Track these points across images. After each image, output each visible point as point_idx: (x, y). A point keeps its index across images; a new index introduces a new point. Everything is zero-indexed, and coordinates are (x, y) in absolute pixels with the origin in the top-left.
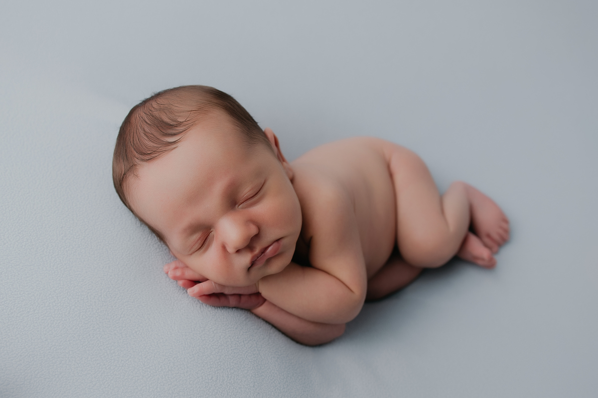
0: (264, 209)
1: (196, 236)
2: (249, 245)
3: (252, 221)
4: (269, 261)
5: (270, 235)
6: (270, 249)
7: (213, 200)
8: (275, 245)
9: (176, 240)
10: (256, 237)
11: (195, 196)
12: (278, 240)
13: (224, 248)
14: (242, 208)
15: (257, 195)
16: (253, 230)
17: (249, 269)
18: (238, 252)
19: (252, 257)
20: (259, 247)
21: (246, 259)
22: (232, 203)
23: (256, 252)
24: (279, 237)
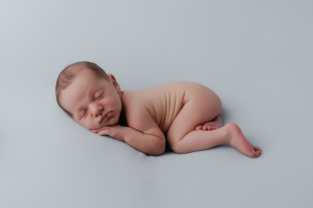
0: (104, 101)
1: (82, 112)
2: (100, 112)
3: (101, 105)
4: (109, 119)
5: (108, 109)
6: (109, 114)
7: (87, 98)
8: (111, 113)
9: (76, 115)
10: (103, 110)
11: (80, 97)
12: (112, 111)
13: (92, 115)
14: (97, 101)
15: (101, 97)
16: (101, 108)
17: (101, 122)
18: (97, 116)
19: (102, 117)
20: (104, 114)
21: (99, 118)
22: (93, 99)
23: (103, 116)
24: (111, 111)
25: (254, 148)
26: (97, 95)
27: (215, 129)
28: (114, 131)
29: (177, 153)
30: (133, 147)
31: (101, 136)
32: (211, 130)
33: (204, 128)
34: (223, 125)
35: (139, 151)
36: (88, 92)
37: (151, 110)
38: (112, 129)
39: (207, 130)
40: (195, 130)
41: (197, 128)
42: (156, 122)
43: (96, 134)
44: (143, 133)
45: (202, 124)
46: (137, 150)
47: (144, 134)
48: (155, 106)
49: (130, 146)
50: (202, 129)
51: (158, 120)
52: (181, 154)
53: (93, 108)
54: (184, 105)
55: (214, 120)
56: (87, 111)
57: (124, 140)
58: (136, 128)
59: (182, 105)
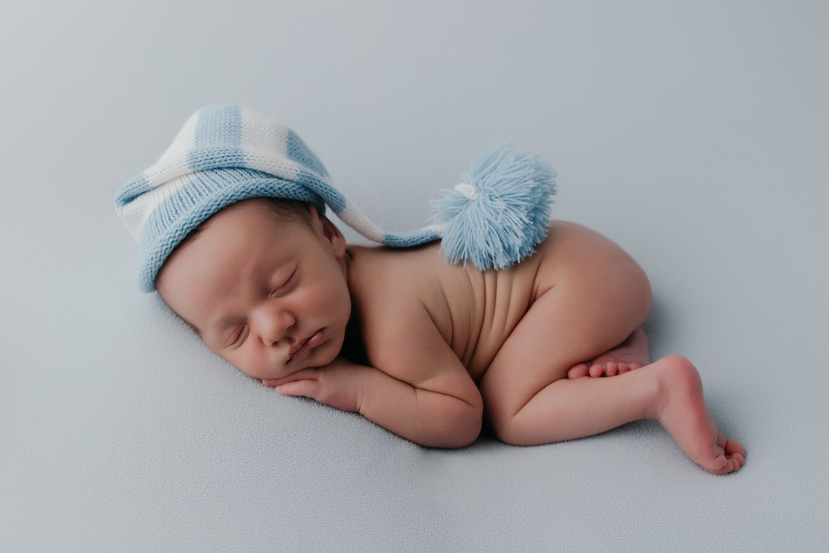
0: (298, 298)
1: (230, 331)
2: (286, 335)
3: (288, 311)
4: (314, 351)
5: (310, 325)
6: (313, 339)
7: (244, 290)
8: (319, 334)
9: (211, 334)
10: (295, 326)
11: (224, 286)
12: (321, 330)
13: (260, 340)
14: (276, 297)
15: (290, 284)
16: (289, 321)
17: (288, 362)
18: (275, 344)
19: (291, 349)
20: (298, 338)
21: (284, 351)
22: (264, 292)
23: (296, 344)
24: (319, 328)
25: (724, 444)
26: (277, 278)
27: (629, 370)
28: (326, 385)
29: (514, 445)
30: (381, 427)
32: (617, 373)
33: (594, 370)
34: (651, 361)
35: (400, 437)
36: (247, 270)
37: (440, 316)
38: (322, 378)
39: (603, 375)
40: (566, 377)
41: (573, 372)
42: (452, 346)
44: (414, 387)
45: (589, 361)
46: (395, 434)
47: (418, 391)
48: (450, 301)
49: (373, 425)
50: (588, 375)
51: (460, 342)
52: (526, 446)
53: (264, 321)
54: (535, 300)
55: (627, 343)
56: (246, 327)
57: (357, 410)
58: (394, 374)
59: (531, 300)
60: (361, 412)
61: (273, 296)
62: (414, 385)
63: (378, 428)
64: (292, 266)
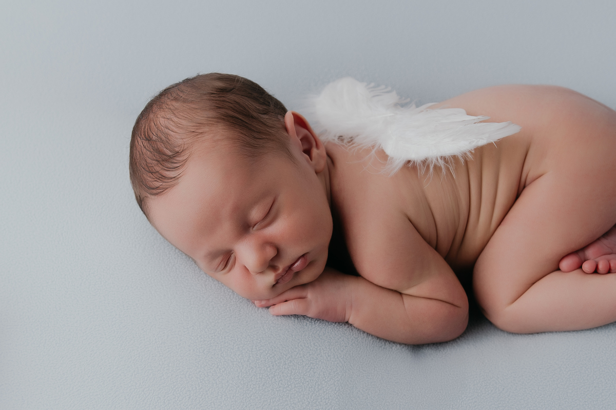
0: (278, 229)
2: (270, 265)
3: (268, 243)
4: (297, 274)
5: (292, 252)
6: (296, 265)
7: (226, 229)
8: (302, 260)
10: (278, 256)
11: (208, 225)
12: (303, 256)
13: (246, 269)
14: (257, 230)
15: (270, 217)
16: (270, 252)
17: (274, 286)
18: (262, 273)
19: (277, 276)
20: (282, 266)
21: (270, 278)
22: (244, 227)
23: (280, 271)
24: (301, 254)
26: (256, 214)
28: (315, 299)
31: (279, 318)
32: (609, 272)
33: (587, 265)
37: (423, 222)
38: (310, 294)
40: (558, 269)
41: (565, 265)
43: (266, 310)
44: (401, 294)
45: (581, 251)
48: (433, 205)
50: (580, 269)
51: (445, 243)
54: (524, 187)
56: (233, 255)
57: (346, 320)
58: (380, 284)
59: (519, 190)
60: (350, 322)
61: (254, 229)
62: (401, 292)
63: (370, 338)
64: (269, 201)
